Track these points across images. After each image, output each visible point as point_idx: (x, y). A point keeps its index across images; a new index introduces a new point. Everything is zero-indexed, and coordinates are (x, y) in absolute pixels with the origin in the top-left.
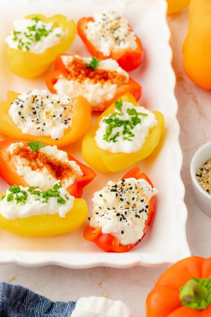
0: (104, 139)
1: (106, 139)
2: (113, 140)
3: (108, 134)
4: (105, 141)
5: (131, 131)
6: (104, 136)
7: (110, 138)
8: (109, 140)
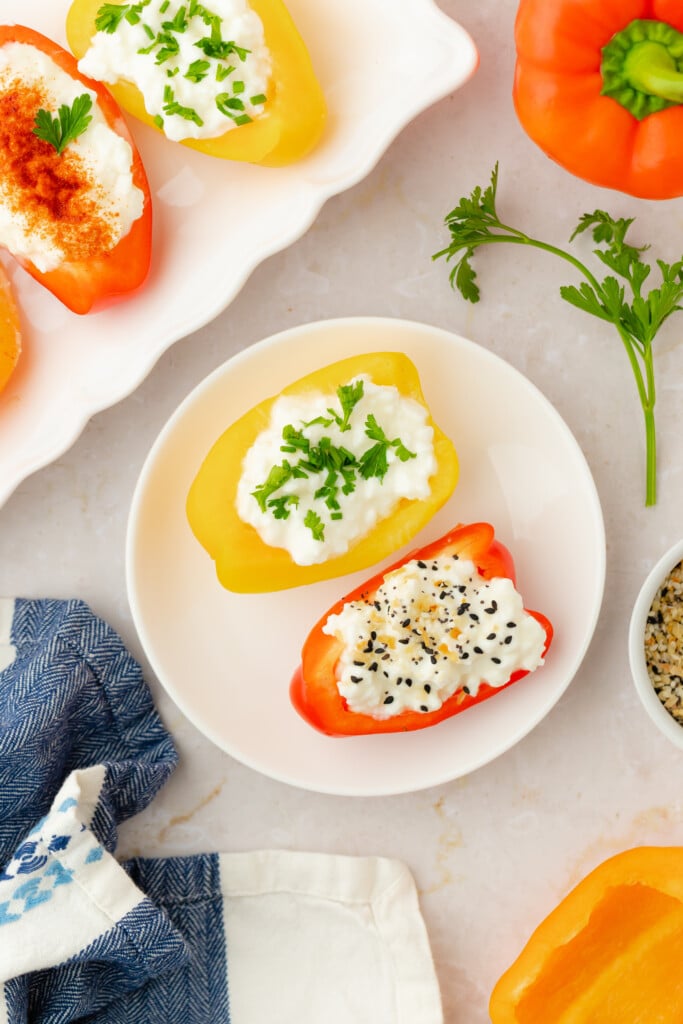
0: (255, 494)
1: (261, 496)
2: (275, 508)
3: (273, 486)
4: (255, 501)
5: (341, 498)
6: (260, 487)
7: (272, 497)
8: (267, 503)
